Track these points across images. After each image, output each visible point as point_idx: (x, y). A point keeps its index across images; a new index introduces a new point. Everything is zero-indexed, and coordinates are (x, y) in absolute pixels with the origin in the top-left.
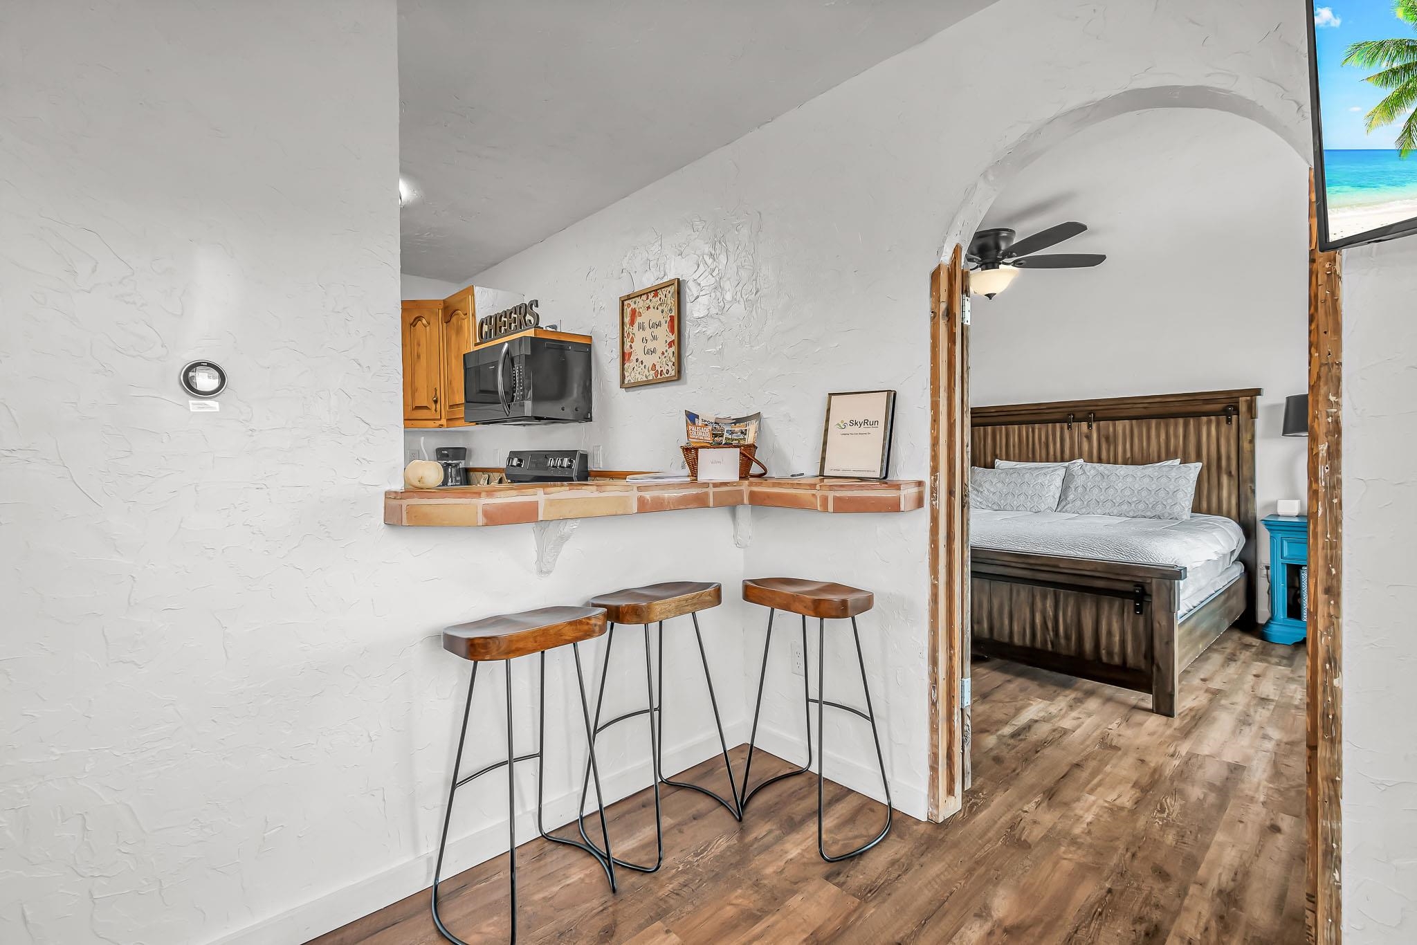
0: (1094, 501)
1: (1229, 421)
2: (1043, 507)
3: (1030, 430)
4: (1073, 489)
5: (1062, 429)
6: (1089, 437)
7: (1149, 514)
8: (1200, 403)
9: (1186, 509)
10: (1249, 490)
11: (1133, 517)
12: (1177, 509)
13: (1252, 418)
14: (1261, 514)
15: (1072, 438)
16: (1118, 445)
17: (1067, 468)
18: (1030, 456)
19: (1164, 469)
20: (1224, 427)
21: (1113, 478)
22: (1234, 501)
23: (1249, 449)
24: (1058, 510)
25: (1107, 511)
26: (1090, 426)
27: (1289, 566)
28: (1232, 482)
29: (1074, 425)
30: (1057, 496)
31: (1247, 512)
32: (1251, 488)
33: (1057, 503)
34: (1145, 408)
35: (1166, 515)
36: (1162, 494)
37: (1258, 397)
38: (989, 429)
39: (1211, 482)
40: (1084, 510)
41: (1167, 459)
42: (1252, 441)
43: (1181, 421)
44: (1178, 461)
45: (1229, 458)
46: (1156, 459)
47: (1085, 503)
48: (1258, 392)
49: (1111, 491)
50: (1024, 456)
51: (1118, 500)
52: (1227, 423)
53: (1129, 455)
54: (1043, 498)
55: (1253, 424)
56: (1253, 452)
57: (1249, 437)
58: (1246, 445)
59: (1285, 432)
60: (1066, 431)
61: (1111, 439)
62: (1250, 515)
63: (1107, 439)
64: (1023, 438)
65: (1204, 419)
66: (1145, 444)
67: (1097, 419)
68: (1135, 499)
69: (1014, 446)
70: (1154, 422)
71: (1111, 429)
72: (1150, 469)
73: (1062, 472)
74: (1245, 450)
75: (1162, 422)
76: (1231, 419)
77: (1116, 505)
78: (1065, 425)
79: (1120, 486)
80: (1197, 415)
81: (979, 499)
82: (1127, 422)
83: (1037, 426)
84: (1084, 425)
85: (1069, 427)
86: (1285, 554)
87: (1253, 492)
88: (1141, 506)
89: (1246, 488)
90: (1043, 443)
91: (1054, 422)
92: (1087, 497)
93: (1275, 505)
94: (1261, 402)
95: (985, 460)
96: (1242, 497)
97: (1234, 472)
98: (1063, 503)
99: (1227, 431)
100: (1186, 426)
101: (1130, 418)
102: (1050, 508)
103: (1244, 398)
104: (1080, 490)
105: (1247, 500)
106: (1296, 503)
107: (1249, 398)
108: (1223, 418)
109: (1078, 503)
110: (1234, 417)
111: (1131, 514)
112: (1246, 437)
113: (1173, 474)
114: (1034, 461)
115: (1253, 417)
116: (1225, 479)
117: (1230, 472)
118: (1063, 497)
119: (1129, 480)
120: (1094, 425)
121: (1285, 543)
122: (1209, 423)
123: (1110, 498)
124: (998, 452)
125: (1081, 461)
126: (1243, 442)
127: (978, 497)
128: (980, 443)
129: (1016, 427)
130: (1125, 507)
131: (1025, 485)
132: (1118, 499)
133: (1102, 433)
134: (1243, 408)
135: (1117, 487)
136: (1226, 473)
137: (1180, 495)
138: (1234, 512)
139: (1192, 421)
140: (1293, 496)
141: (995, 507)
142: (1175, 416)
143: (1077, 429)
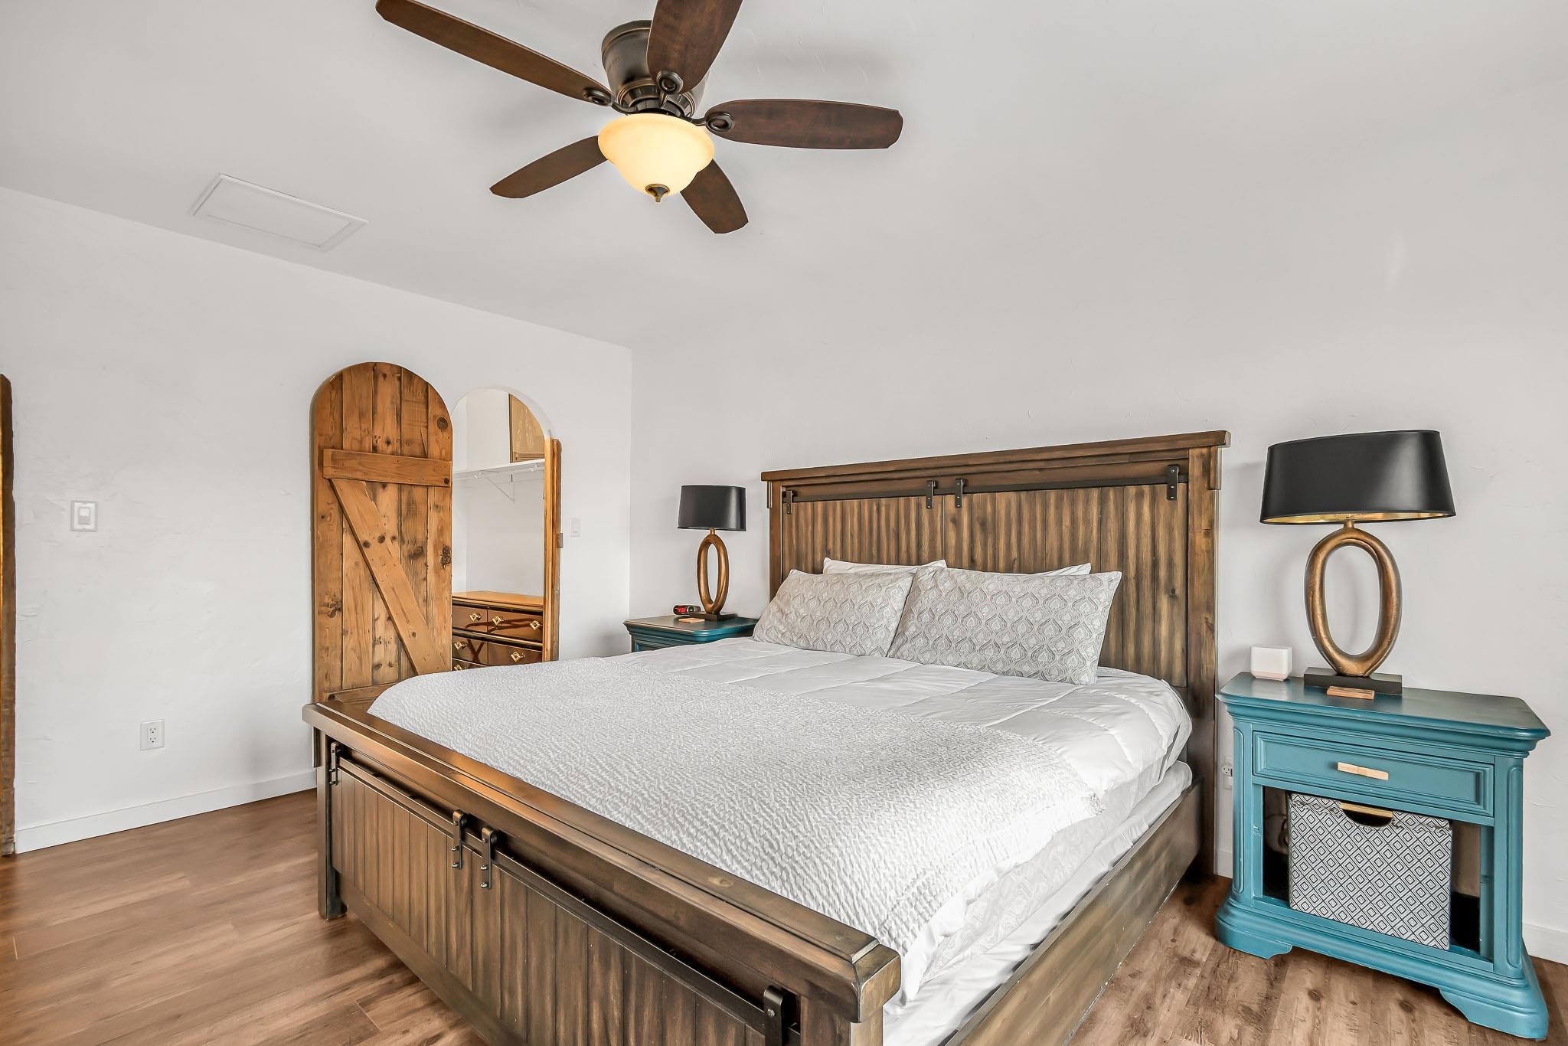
0: (943, 641)
1: (1171, 494)
2: (869, 646)
3: (875, 508)
4: (916, 616)
5: (918, 506)
6: (956, 522)
7: (1026, 668)
8: (1125, 459)
9: (1088, 663)
10: (1204, 626)
11: (1004, 673)
12: (1072, 661)
13: (1210, 489)
14: (1225, 672)
15: (932, 522)
16: (999, 539)
17: (914, 575)
18: (875, 552)
19: (1059, 583)
20: (1164, 504)
21: (976, 597)
22: (1178, 646)
23: (1204, 547)
24: (891, 653)
25: (963, 659)
26: (958, 503)
27: (1267, 791)
28: (1176, 609)
29: (936, 499)
30: (894, 625)
31: (1200, 667)
32: (1207, 622)
33: (890, 640)
34: (1040, 469)
35: (1055, 672)
36: (1050, 630)
37: (1223, 451)
38: (820, 505)
39: (1142, 608)
40: (927, 656)
41: (1074, 562)
42: (1210, 533)
43: (1095, 493)
44: (1086, 569)
45: (1171, 564)
46: (1056, 563)
47: (931, 643)
48: (1219, 438)
49: (971, 622)
50: (865, 553)
51: (980, 639)
52: (1169, 498)
53: (1015, 554)
54: (871, 631)
55: (1212, 499)
56: (1211, 552)
57: (1205, 525)
58: (1199, 540)
59: (1266, 515)
60: (925, 511)
61: (989, 525)
62: (1204, 673)
63: (983, 524)
64: (865, 521)
65: (1132, 490)
66: (1039, 535)
67: (968, 490)
68: (1006, 639)
69: (852, 536)
70: (1052, 495)
71: (989, 508)
72: (1036, 583)
73: (905, 583)
74: (1197, 550)
75: (1066, 494)
76: (1176, 489)
77: (978, 648)
78: (923, 500)
79: (985, 612)
80: (1121, 483)
81: (781, 627)
82: (1012, 495)
83: (883, 501)
84: (950, 500)
85: (929, 504)
86: (1261, 766)
87: (1211, 628)
88: (1016, 653)
89: (1198, 620)
90: (891, 531)
91: (907, 495)
92: (934, 631)
93: (1246, 655)
94: (1228, 458)
95: (813, 559)
96: (1193, 638)
97: (1179, 591)
98: (899, 641)
99: (1171, 513)
100: (1103, 502)
101: (1017, 489)
102: (879, 649)
103: (1197, 451)
104: (926, 617)
105: (1200, 643)
106: (1285, 654)
107: (1205, 451)
108: (1162, 489)
109: (920, 642)
110: (1181, 487)
111: (999, 667)
112: (1200, 523)
113: (1072, 593)
114: (879, 562)
115: (1212, 486)
116: (1164, 603)
117: (1173, 591)
118: (900, 630)
119: (1001, 600)
120: (965, 501)
121: (1261, 744)
122: (1140, 496)
123: (968, 635)
124: (831, 545)
125: (941, 564)
126: (1194, 533)
127: (781, 623)
128: (807, 530)
129: (856, 502)
130: (990, 653)
131: (848, 604)
132: (981, 636)
133: (976, 515)
134: (1195, 469)
135: (980, 615)
136: (1167, 592)
137: (1080, 634)
138: (1178, 668)
139: (1111, 493)
140: (1281, 639)
141: (802, 643)
142: (1087, 485)
143: (939, 506)
